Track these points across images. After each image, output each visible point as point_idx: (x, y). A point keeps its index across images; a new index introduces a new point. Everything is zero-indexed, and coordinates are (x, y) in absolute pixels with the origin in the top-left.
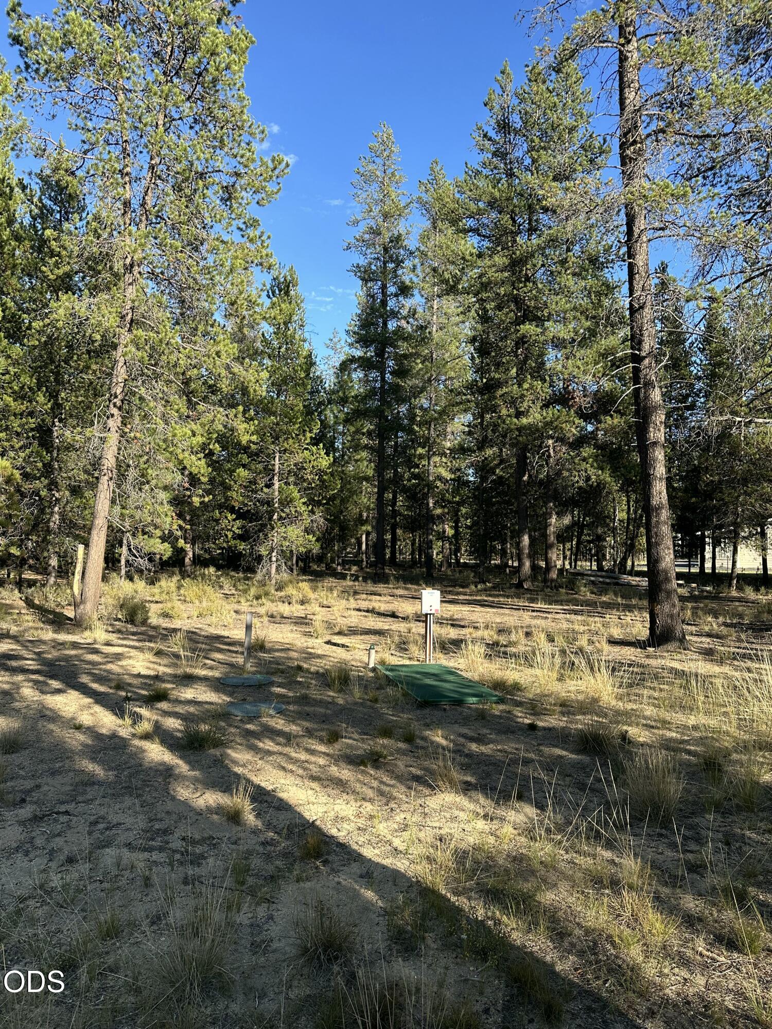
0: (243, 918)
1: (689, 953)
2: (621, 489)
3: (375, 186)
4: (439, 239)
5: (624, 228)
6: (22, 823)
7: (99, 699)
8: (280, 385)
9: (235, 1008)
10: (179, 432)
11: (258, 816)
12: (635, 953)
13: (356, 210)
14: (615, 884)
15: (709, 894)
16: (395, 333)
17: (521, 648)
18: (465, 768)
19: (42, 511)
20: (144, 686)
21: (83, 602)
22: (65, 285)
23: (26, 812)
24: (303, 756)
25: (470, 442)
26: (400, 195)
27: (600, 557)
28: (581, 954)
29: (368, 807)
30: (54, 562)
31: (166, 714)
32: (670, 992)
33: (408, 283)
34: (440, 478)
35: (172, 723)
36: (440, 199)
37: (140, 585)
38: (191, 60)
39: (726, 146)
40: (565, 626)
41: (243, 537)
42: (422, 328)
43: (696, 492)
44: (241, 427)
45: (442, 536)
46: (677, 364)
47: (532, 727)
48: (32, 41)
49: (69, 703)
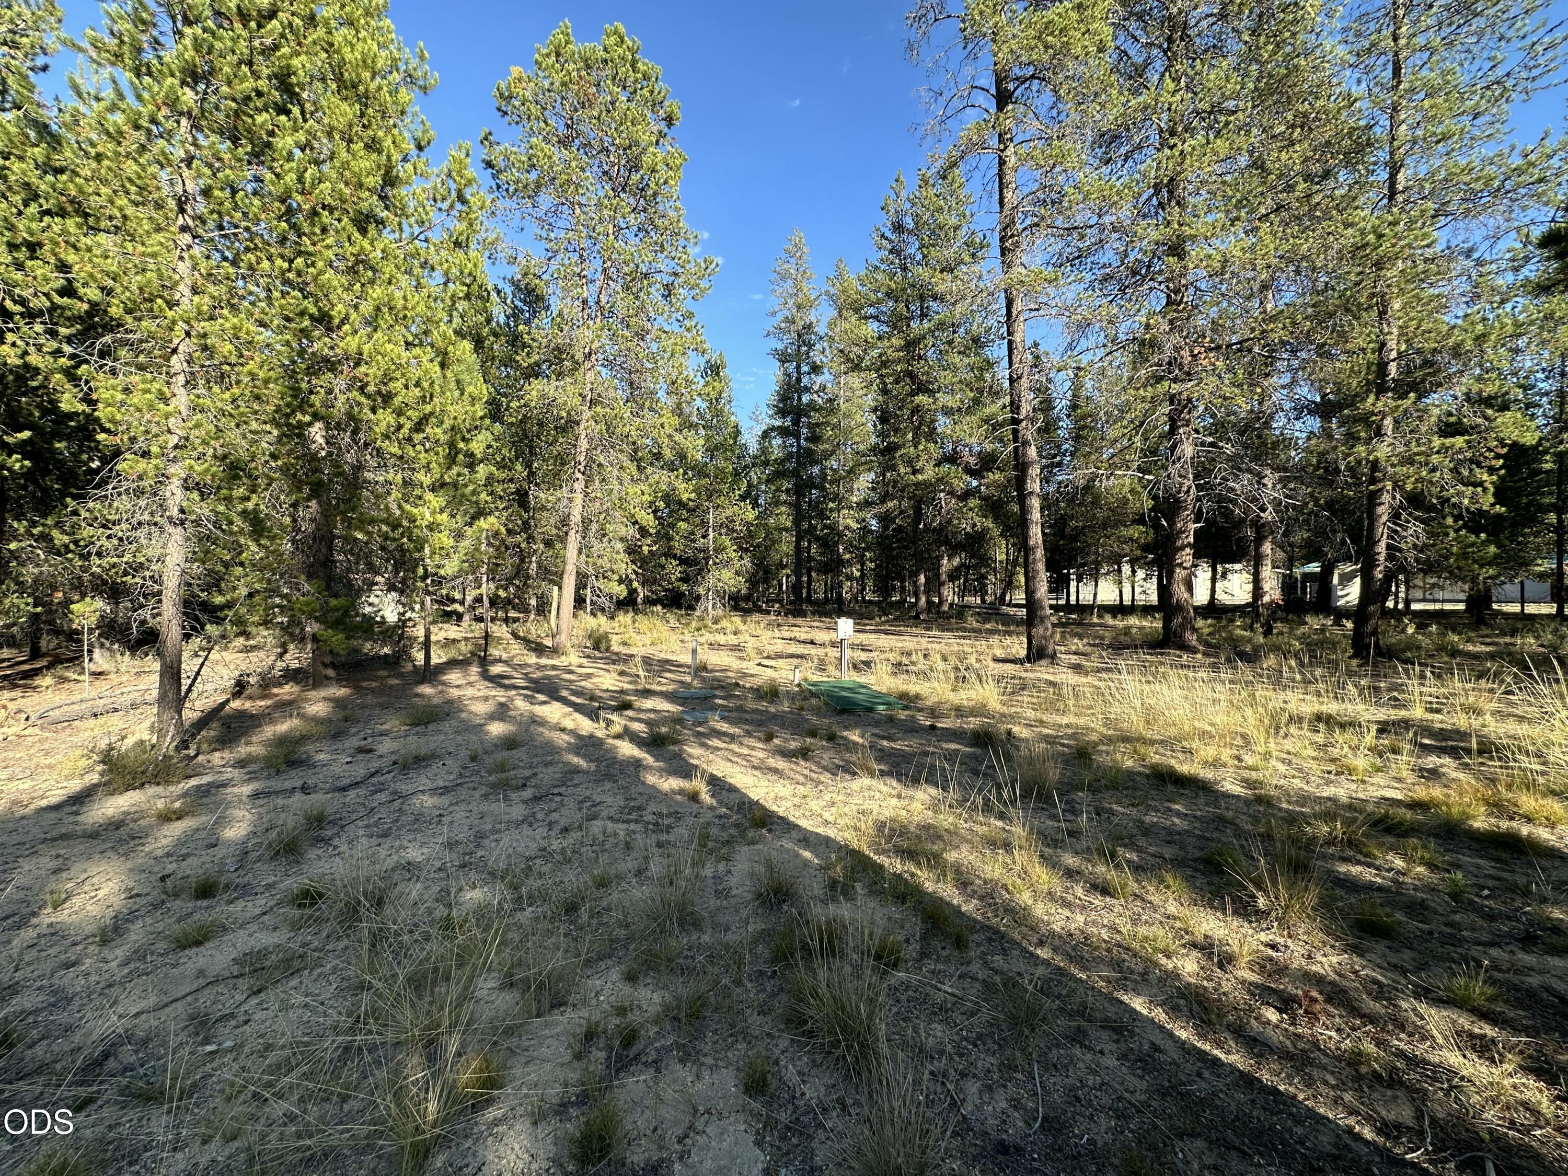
0: (708, 871)
1: (1070, 898)
2: (1001, 535)
3: (790, 282)
4: (845, 325)
5: (1004, 311)
6: (525, 802)
7: (577, 708)
8: (712, 450)
9: (706, 938)
10: (631, 491)
11: (713, 796)
12: (1026, 898)
13: (774, 303)
14: (1007, 846)
15: (1086, 853)
16: (808, 405)
17: (920, 666)
18: (879, 760)
19: (522, 560)
20: (612, 698)
21: (558, 633)
23: (528, 793)
24: (745, 751)
25: (874, 496)
26: (811, 289)
27: (983, 592)
28: (982, 898)
29: (801, 790)
30: (533, 602)
31: (632, 719)
33: (818, 363)
34: (848, 528)
35: (637, 726)
36: (844, 291)
37: (602, 620)
38: (635, 177)
39: (1092, 236)
40: (956, 648)
41: (685, 580)
42: (831, 401)
43: (1063, 537)
44: (681, 486)
46: (1048, 429)
47: (932, 727)
48: (502, 165)
49: (553, 712)
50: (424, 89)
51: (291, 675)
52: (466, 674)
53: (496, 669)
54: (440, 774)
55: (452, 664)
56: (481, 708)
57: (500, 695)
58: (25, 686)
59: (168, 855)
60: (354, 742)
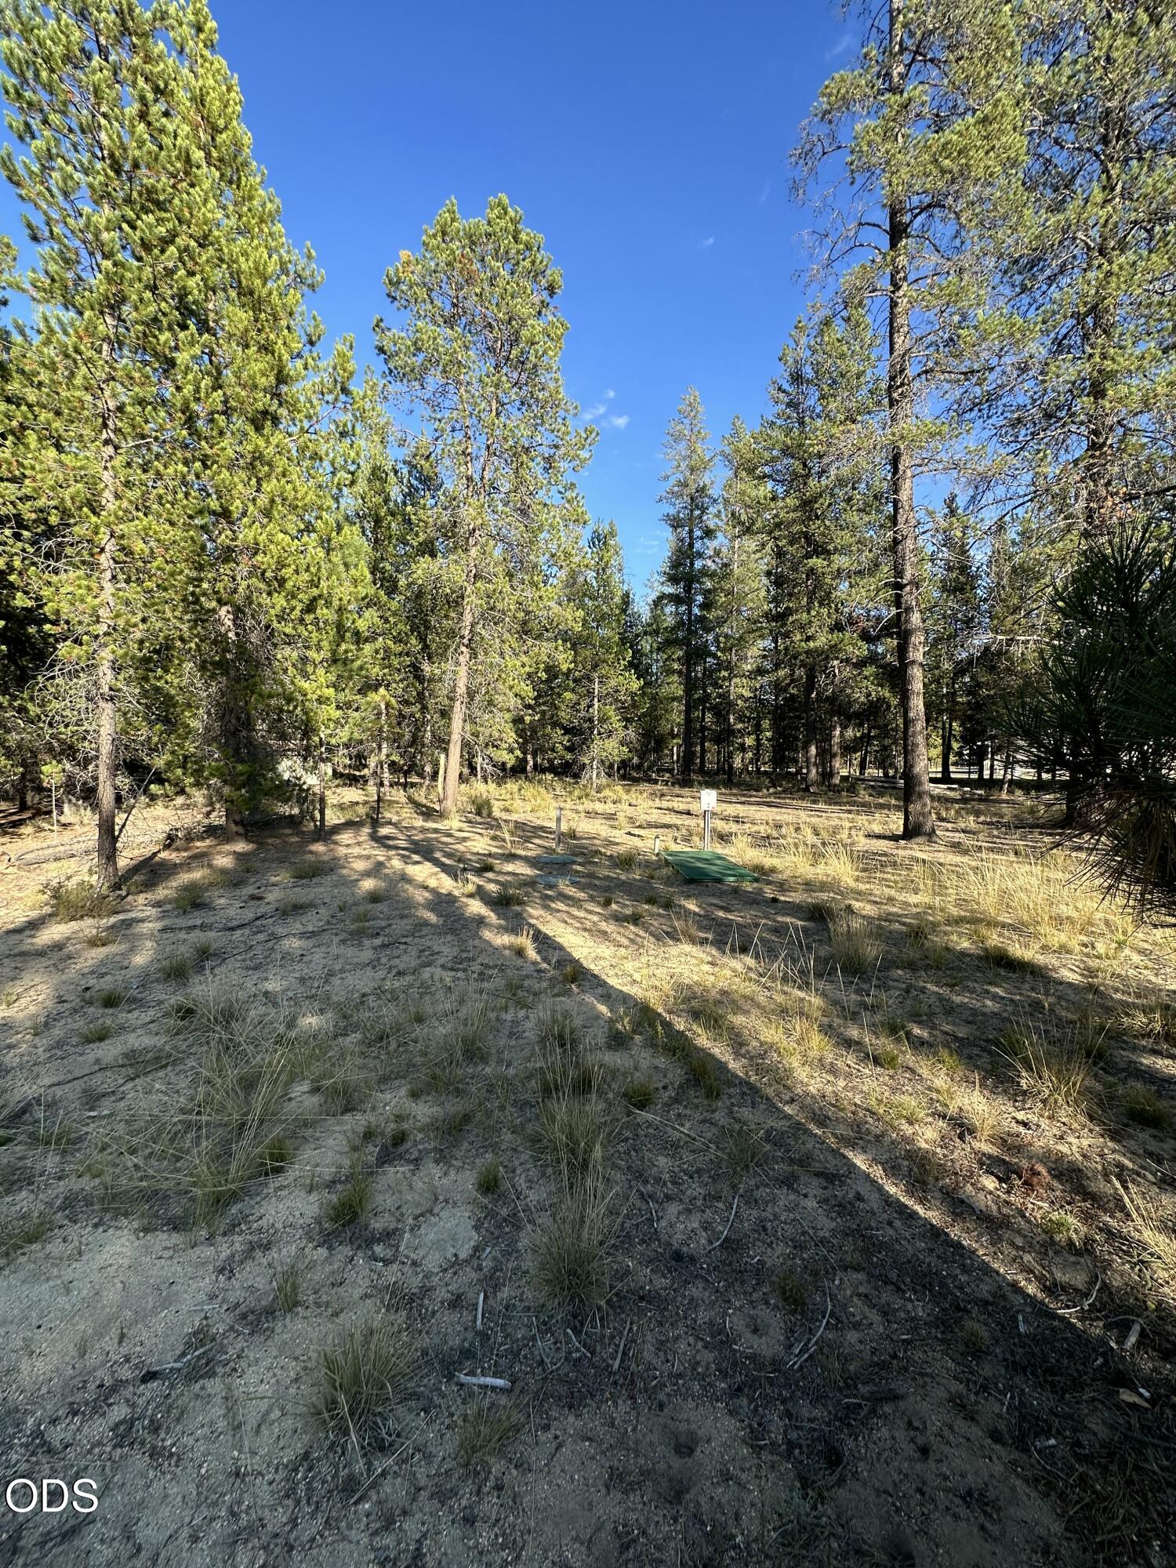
0: (509, 1017)
1: (840, 1065)
3: (683, 444)
4: (740, 486)
6: (375, 948)
7: (445, 868)
9: (488, 1070)
10: (510, 663)
11: (539, 952)
12: (794, 1061)
13: (667, 466)
15: (875, 1027)
16: (701, 571)
17: (787, 840)
18: (707, 929)
19: (418, 730)
20: (478, 861)
21: (445, 798)
22: (428, 549)
23: (378, 942)
24: (582, 914)
25: (766, 665)
26: (705, 450)
28: (751, 1058)
29: (622, 952)
30: (427, 768)
31: (490, 881)
32: (812, 1090)
33: (712, 527)
34: (740, 697)
35: (492, 888)
37: (490, 787)
38: (516, 351)
40: (834, 822)
41: (570, 749)
42: (726, 565)
44: (561, 657)
45: (743, 748)
47: (775, 900)
48: (393, 350)
49: (422, 872)
50: (312, 287)
51: (211, 831)
52: (357, 834)
53: (384, 831)
54: (312, 921)
55: (349, 824)
56: (360, 865)
57: (380, 854)
58: (13, 834)
59: (92, 972)
60: (250, 890)
